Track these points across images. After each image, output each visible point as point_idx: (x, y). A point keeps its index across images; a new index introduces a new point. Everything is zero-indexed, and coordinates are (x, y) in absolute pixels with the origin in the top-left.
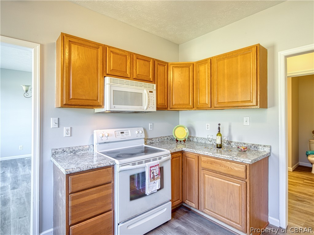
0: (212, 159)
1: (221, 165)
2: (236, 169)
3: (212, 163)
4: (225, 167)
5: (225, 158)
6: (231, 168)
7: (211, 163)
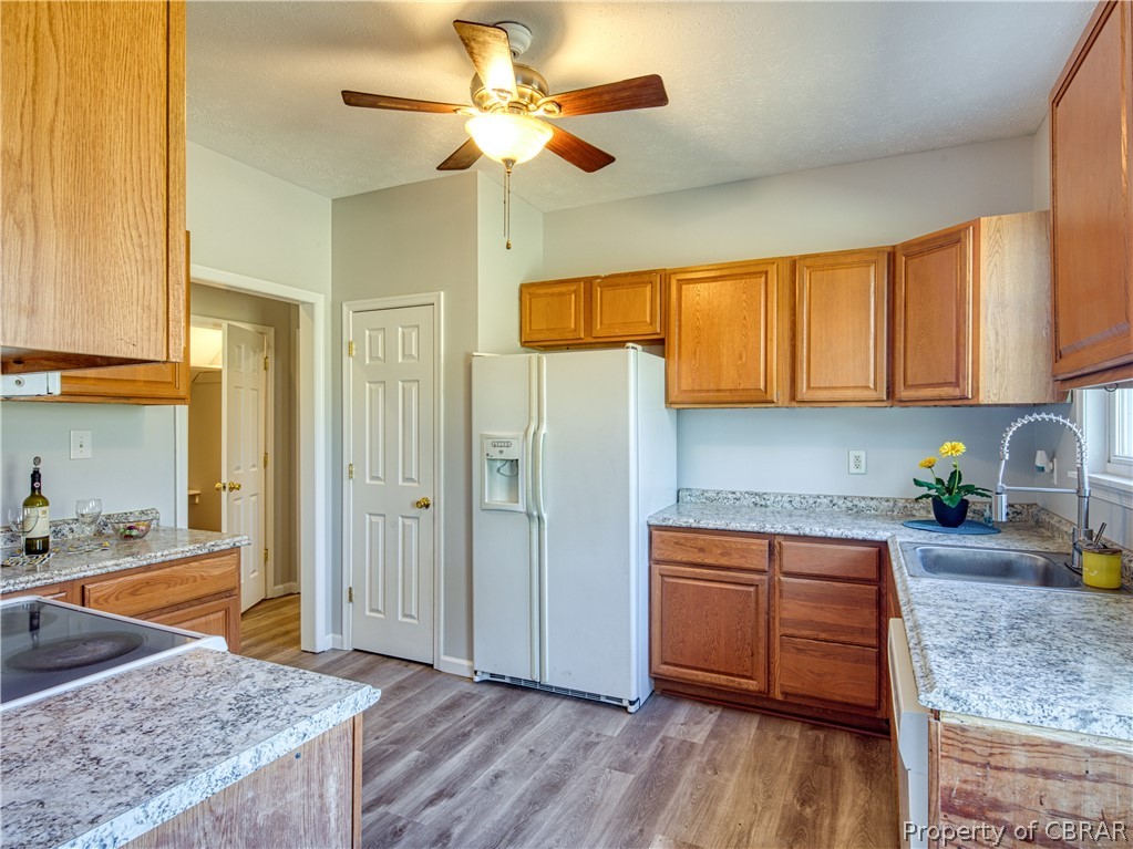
0: (136, 577)
1: (169, 582)
2: (217, 572)
3: (137, 590)
4: (184, 581)
5: (188, 554)
6: (202, 576)
7: (133, 594)
